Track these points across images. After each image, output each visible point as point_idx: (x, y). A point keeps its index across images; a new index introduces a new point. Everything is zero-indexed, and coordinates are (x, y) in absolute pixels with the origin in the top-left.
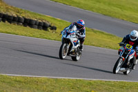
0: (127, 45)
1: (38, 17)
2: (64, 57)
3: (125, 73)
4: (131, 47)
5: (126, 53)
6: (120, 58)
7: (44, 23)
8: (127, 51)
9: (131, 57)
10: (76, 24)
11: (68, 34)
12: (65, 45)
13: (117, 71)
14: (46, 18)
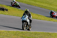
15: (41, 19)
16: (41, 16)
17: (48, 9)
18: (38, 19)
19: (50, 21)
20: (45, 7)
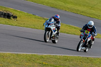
0: (86, 31)
1: (4, 9)
2: (47, 41)
3: (85, 51)
4: (89, 32)
5: (85, 37)
6: (82, 40)
7: (8, 14)
8: (86, 35)
9: (89, 40)
10: (54, 18)
11: (49, 24)
12: (47, 32)
13: (79, 50)
14: (9, 10)
15: (75, 34)
17: (88, 15)
18: (71, 33)
20: (82, 12)
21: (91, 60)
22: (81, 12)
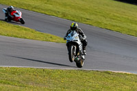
16: (25, 30)
17: (43, 12)
19: (47, 41)
20: (35, 8)
21: (48, 73)
22: (33, 8)
